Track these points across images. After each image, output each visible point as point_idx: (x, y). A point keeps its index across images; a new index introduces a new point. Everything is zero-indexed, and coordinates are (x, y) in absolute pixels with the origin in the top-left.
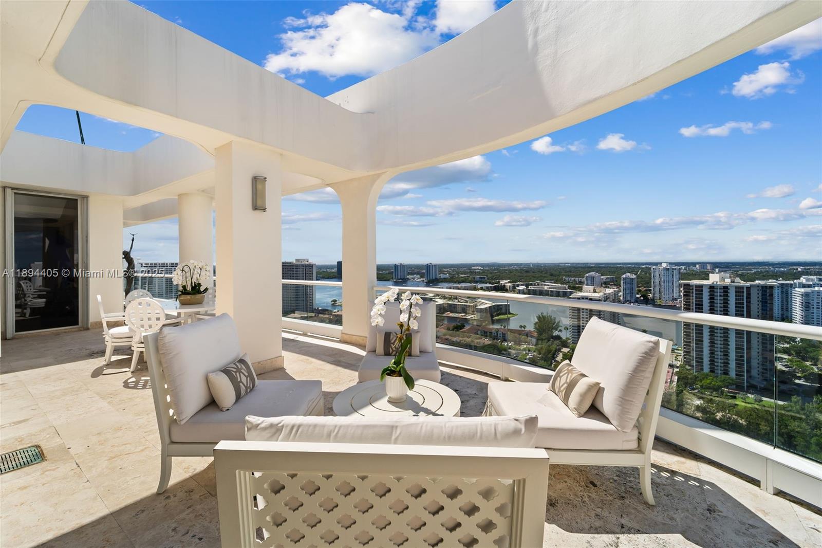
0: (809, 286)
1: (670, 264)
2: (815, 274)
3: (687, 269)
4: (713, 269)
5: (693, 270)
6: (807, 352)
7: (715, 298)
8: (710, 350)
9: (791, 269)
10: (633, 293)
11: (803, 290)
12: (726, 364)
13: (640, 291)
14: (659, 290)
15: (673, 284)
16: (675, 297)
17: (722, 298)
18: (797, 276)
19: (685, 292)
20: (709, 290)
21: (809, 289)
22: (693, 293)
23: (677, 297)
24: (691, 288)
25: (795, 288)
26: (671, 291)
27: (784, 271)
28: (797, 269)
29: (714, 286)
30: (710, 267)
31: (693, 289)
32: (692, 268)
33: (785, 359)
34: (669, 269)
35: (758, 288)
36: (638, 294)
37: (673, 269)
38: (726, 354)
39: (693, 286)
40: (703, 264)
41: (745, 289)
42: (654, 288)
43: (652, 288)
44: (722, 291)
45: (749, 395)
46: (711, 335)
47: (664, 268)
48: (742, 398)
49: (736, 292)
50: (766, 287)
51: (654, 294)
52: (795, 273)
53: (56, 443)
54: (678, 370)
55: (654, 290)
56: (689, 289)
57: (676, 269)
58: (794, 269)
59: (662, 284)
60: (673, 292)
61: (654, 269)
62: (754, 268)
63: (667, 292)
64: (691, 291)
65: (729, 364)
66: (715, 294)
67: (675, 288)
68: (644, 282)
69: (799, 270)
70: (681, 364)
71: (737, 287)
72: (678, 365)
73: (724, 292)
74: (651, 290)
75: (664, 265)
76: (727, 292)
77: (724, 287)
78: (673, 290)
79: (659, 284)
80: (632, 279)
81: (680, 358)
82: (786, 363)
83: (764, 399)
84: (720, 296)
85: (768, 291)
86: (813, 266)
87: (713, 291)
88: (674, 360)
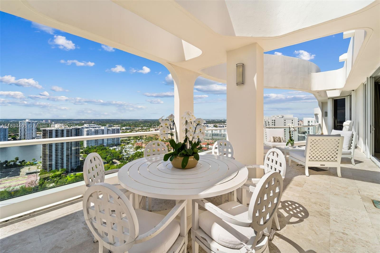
0: (88, 128)
1: (31, 120)
2: (88, 124)
3: (39, 122)
4: (51, 122)
5: (42, 123)
6: (88, 151)
7: (58, 135)
8: (56, 159)
9: (80, 122)
10: (6, 138)
11: (87, 129)
12: (62, 163)
13: (10, 136)
14: (24, 134)
15: (32, 131)
16: (33, 137)
17: (61, 135)
18: (83, 124)
19: (43, 134)
20: (55, 132)
21: (88, 129)
22: (47, 134)
23: (35, 137)
24: (46, 131)
25: (84, 129)
26: (31, 134)
27: (78, 123)
28: (82, 122)
29: (57, 130)
30: (50, 121)
31: (47, 132)
32: (41, 122)
33: (82, 155)
34: (30, 122)
35: (74, 130)
36: (9, 137)
37: (32, 122)
38: (62, 159)
39: (48, 130)
40: (47, 120)
41: (70, 130)
42: (20, 133)
43: (19, 134)
44: (61, 132)
45: (71, 174)
46: (56, 152)
47: (27, 122)
48: (69, 176)
49: (67, 132)
50: (77, 129)
51: (20, 137)
52: (82, 123)
53: (367, 204)
54: (39, 173)
55: (20, 135)
56: (46, 132)
57: (34, 122)
58: (81, 122)
59: (26, 131)
60: (32, 134)
61: (20, 123)
62: (68, 122)
63: (29, 135)
64: (46, 133)
65: (64, 163)
66: (58, 133)
67: (33, 132)
68: (13, 130)
69: (83, 122)
70: (41, 170)
71: (67, 130)
72: (39, 171)
73: (62, 132)
74: (18, 134)
75: (27, 121)
76: (63, 132)
77: (62, 130)
78: (32, 133)
79: (24, 131)
80: (6, 129)
81: (40, 167)
82: (82, 157)
83: (77, 173)
84: (60, 134)
85: (78, 130)
86: (87, 121)
87: (57, 132)
88: (37, 169)
